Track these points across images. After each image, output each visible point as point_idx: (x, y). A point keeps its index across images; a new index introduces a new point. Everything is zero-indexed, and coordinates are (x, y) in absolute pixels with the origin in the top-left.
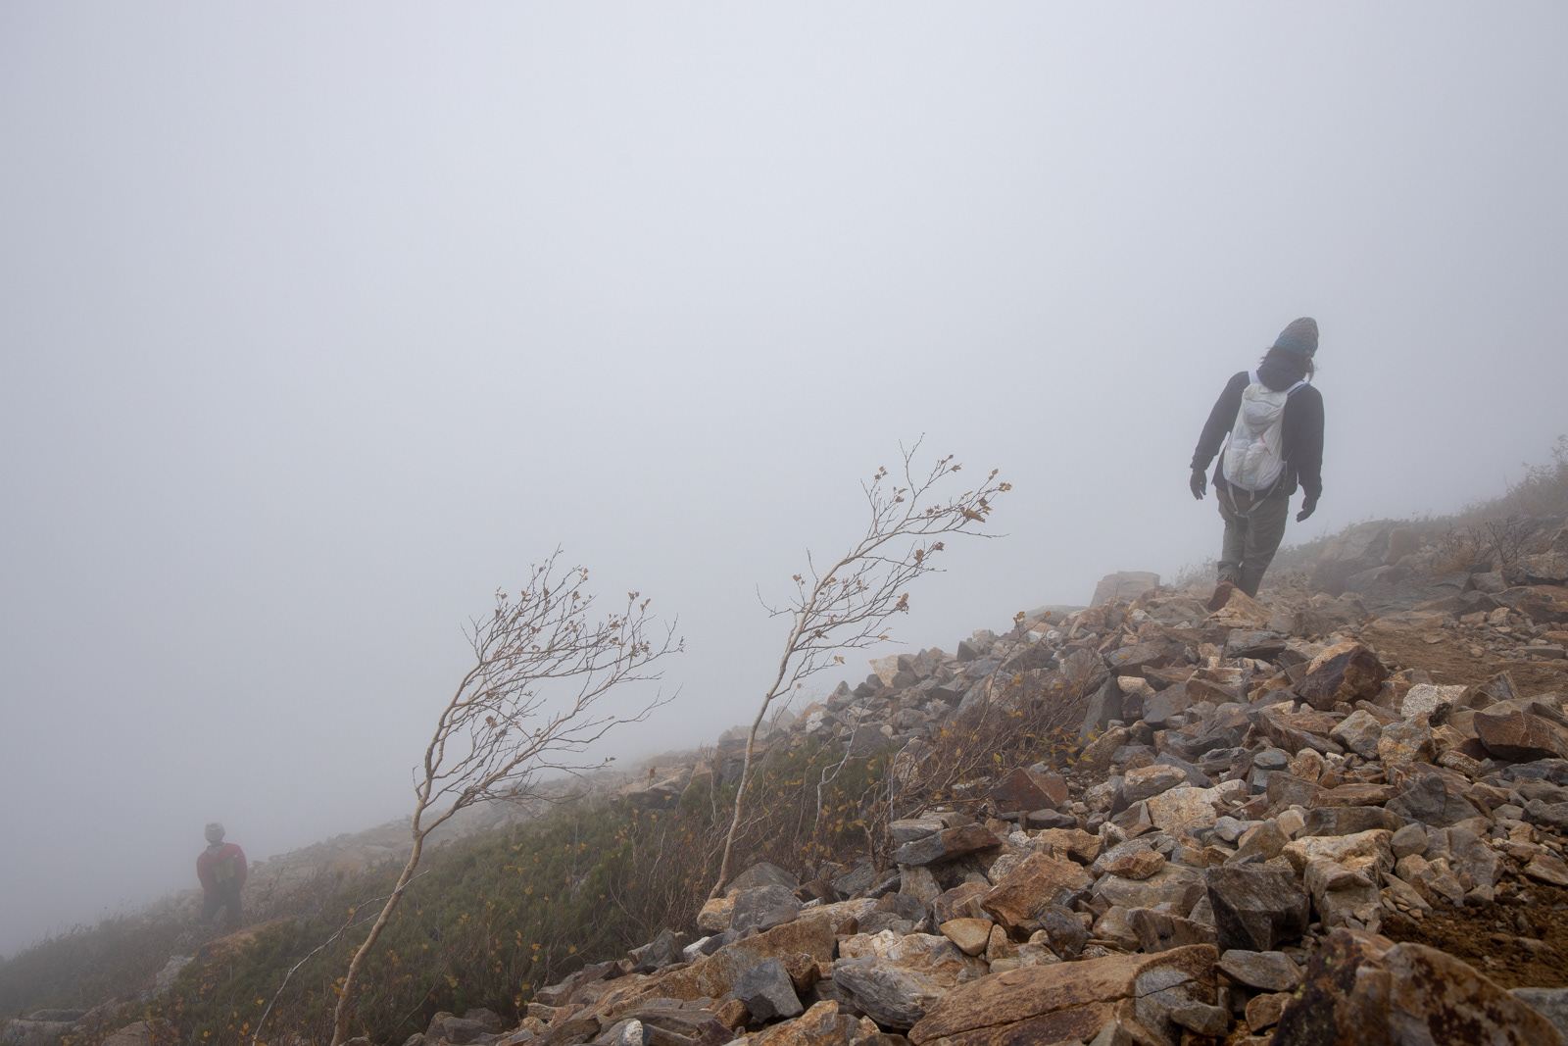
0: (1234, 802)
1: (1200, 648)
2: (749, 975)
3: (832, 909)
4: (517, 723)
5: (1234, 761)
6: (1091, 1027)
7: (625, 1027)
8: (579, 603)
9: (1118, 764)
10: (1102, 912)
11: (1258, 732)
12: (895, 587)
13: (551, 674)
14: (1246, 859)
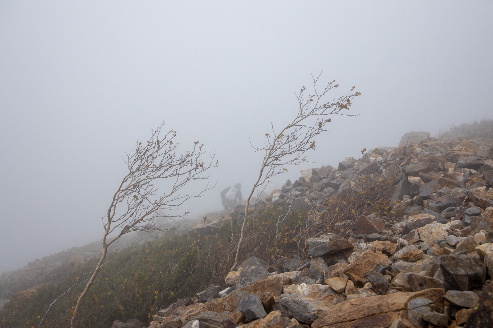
0: (456, 229)
1: (445, 164)
2: (244, 301)
3: (282, 275)
4: (147, 198)
5: (457, 212)
6: (388, 322)
7: (192, 323)
8: (172, 146)
9: (407, 214)
10: (396, 275)
11: (469, 200)
12: (309, 138)
13: (161, 177)
14: (459, 253)
